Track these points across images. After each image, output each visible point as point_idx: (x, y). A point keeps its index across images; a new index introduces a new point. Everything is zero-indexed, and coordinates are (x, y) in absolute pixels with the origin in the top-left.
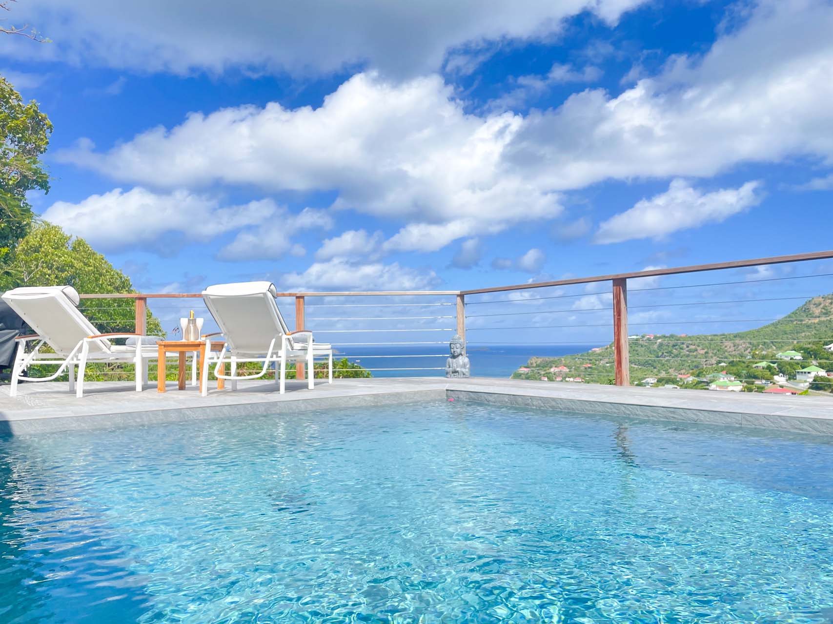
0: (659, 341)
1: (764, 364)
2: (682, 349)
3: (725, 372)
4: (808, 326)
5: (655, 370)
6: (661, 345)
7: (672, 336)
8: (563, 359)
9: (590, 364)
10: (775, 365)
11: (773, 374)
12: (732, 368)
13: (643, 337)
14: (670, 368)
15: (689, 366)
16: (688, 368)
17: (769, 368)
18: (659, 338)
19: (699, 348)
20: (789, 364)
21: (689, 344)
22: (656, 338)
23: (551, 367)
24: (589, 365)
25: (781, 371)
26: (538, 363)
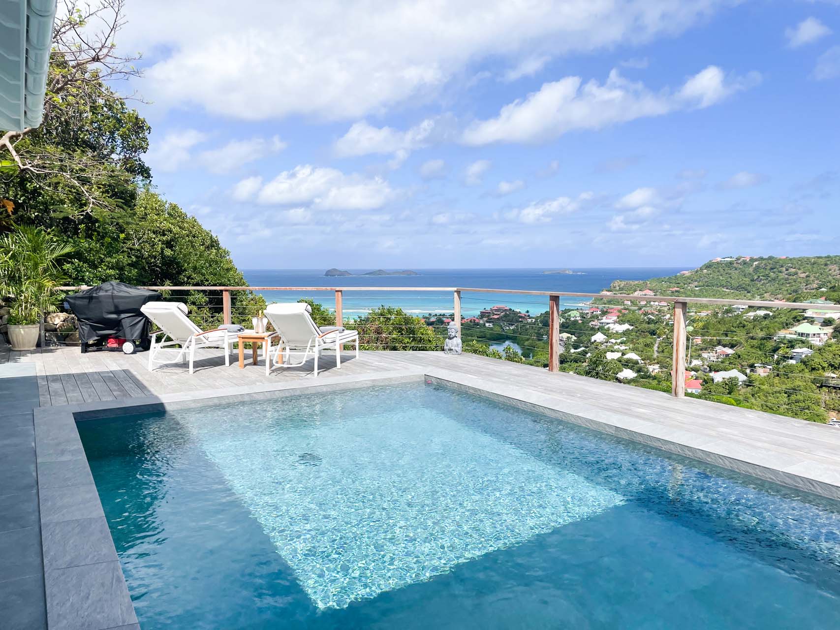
0: (756, 263)
2: (780, 272)
3: (824, 298)
5: (749, 294)
6: (758, 267)
7: (770, 258)
8: (648, 282)
9: (678, 287)
12: (833, 293)
13: (738, 259)
14: (766, 293)
15: (787, 290)
16: (785, 293)
18: (756, 260)
19: (799, 272)
21: (789, 267)
23: (635, 291)
24: (677, 289)
26: (621, 286)
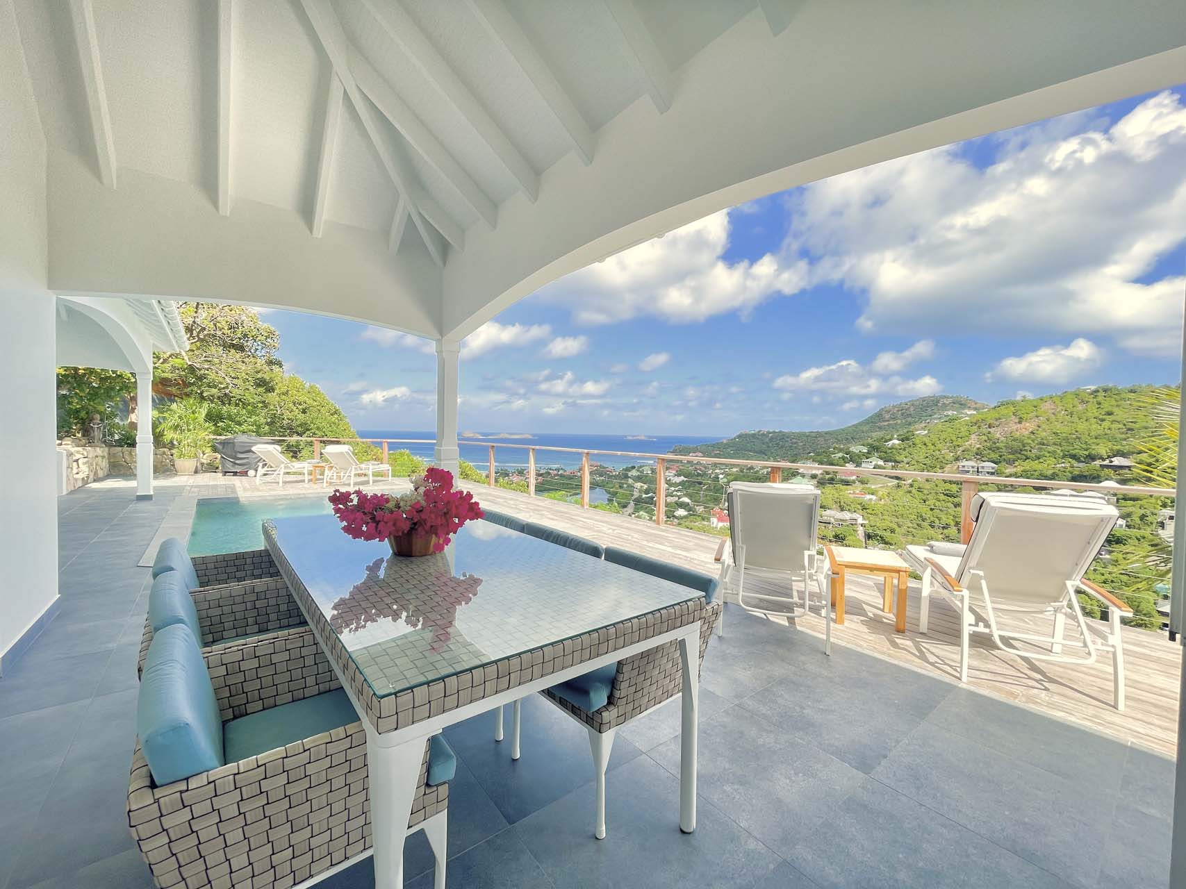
0: (771, 435)
1: (840, 455)
2: (787, 442)
3: (811, 460)
4: (880, 428)
6: (772, 438)
7: (780, 432)
10: (848, 456)
11: (846, 463)
12: (818, 457)
13: (759, 432)
15: (790, 455)
17: (843, 458)
19: (799, 442)
20: (858, 455)
21: (792, 438)
22: (770, 433)
25: (852, 460)
